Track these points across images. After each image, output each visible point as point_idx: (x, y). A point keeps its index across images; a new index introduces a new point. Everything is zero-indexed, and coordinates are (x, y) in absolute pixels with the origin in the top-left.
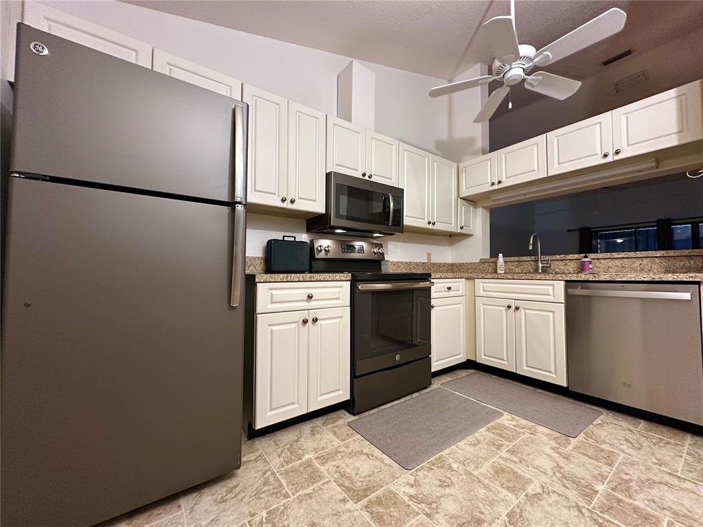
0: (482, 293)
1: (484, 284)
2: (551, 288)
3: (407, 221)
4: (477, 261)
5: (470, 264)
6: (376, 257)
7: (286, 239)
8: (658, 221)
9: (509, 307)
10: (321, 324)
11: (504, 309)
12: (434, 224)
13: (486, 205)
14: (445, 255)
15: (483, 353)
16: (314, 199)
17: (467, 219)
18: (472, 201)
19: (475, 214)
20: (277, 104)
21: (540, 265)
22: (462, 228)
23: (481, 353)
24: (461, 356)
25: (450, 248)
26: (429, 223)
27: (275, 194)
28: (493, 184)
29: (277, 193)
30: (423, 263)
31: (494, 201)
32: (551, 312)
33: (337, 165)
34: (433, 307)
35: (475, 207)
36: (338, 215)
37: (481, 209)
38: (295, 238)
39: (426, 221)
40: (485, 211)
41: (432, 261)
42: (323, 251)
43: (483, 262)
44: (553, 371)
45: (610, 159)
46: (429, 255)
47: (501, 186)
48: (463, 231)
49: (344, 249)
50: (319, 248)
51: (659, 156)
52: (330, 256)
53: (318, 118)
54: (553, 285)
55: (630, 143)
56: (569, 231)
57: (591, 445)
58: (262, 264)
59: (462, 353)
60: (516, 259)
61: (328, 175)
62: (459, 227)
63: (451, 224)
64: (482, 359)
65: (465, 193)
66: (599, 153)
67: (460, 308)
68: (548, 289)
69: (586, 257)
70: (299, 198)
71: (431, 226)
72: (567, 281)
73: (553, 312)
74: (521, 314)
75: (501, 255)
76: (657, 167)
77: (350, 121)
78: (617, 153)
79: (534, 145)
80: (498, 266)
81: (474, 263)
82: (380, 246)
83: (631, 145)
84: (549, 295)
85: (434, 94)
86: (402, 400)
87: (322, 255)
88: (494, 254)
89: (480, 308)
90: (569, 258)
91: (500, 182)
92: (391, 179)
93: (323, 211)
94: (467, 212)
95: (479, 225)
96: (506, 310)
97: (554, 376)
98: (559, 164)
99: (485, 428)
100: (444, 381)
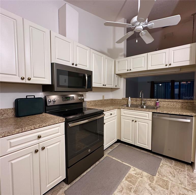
0: (123, 114)
1: (124, 111)
2: (147, 114)
3: (94, 85)
4: (121, 98)
5: (119, 99)
6: (80, 101)
7: (28, 97)
8: (171, 81)
9: (133, 121)
10: (47, 148)
11: (131, 121)
12: (105, 85)
13: (125, 77)
14: (110, 96)
15: (123, 137)
16: (44, 77)
17: (118, 83)
18: (120, 75)
19: (121, 80)
20: (15, 20)
21: (143, 102)
22: (116, 86)
23: (122, 138)
24: (115, 139)
25: (111, 93)
26: (103, 85)
27: (16, 75)
28: (128, 70)
29: (17, 75)
30: (101, 100)
31: (128, 76)
32: (147, 123)
33: (57, 59)
34: (105, 124)
35: (121, 77)
36: (59, 86)
37: (123, 78)
38: (34, 96)
39: (102, 84)
40: (124, 79)
41: (105, 99)
42: (52, 102)
43: (123, 99)
44: (147, 144)
45: (167, 67)
46: (103, 96)
47: (131, 71)
48: (116, 87)
49: (64, 99)
50: (49, 100)
51: (181, 68)
52: (56, 104)
53: (45, 32)
54: (148, 114)
55: (174, 62)
56: (148, 82)
57: (161, 178)
58: (13, 112)
59: (116, 138)
60: (135, 99)
61: (52, 64)
62: (115, 86)
63: (112, 85)
64: (123, 140)
65: (118, 72)
66: (164, 64)
67: (115, 121)
68: (147, 115)
69: (158, 100)
70: (34, 77)
71: (104, 87)
72: (153, 112)
73: (148, 123)
74: (137, 124)
75: (130, 97)
76: (180, 71)
77: (65, 36)
78: (170, 65)
79: (143, 57)
80: (129, 102)
81: (120, 99)
82: (82, 95)
83: (175, 62)
84: (147, 117)
85: (106, 24)
86: (92, 167)
87: (51, 104)
88: (127, 96)
89: (123, 120)
90: (152, 100)
91: (130, 70)
92: (87, 66)
93: (50, 83)
94: (118, 80)
95: (122, 84)
96: (132, 122)
97: (147, 146)
98: (151, 66)
99: (125, 178)
100: (109, 152)
